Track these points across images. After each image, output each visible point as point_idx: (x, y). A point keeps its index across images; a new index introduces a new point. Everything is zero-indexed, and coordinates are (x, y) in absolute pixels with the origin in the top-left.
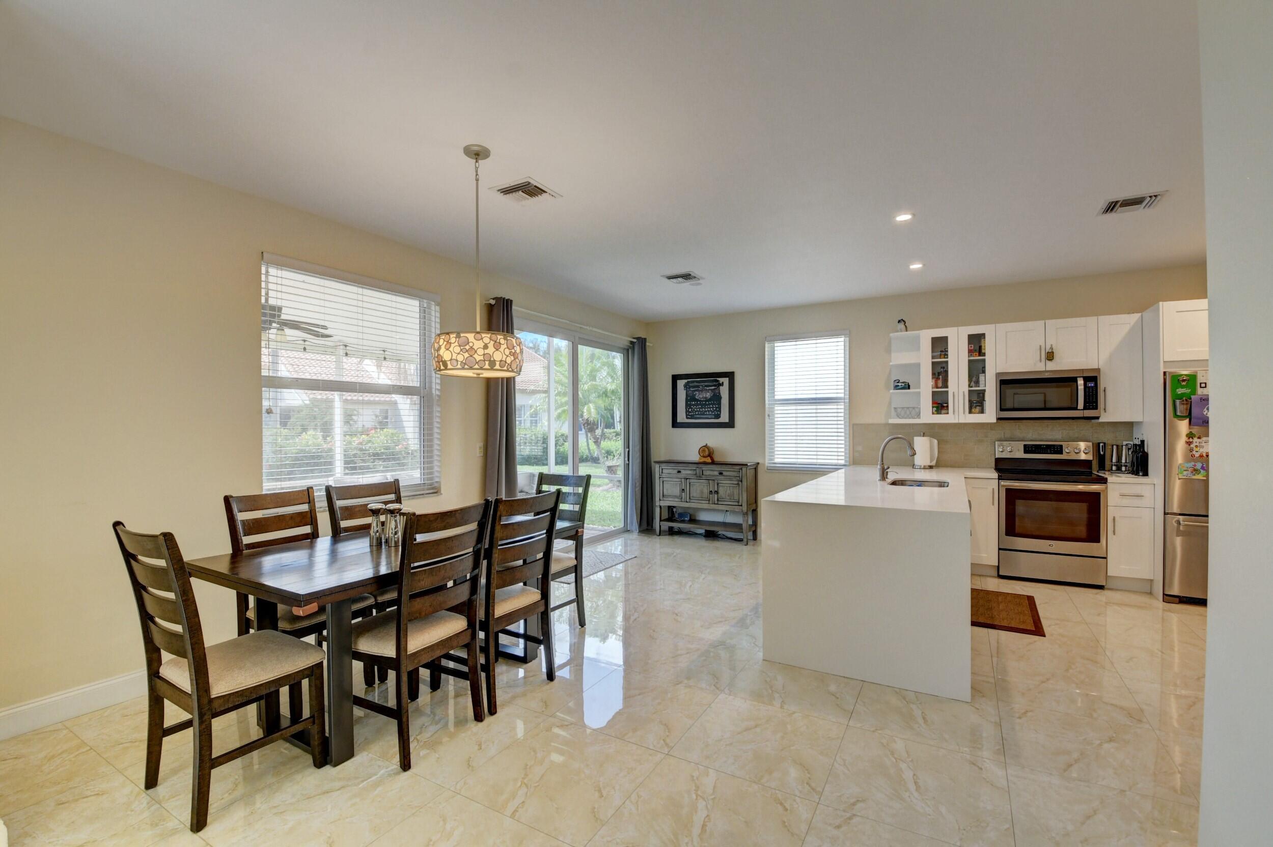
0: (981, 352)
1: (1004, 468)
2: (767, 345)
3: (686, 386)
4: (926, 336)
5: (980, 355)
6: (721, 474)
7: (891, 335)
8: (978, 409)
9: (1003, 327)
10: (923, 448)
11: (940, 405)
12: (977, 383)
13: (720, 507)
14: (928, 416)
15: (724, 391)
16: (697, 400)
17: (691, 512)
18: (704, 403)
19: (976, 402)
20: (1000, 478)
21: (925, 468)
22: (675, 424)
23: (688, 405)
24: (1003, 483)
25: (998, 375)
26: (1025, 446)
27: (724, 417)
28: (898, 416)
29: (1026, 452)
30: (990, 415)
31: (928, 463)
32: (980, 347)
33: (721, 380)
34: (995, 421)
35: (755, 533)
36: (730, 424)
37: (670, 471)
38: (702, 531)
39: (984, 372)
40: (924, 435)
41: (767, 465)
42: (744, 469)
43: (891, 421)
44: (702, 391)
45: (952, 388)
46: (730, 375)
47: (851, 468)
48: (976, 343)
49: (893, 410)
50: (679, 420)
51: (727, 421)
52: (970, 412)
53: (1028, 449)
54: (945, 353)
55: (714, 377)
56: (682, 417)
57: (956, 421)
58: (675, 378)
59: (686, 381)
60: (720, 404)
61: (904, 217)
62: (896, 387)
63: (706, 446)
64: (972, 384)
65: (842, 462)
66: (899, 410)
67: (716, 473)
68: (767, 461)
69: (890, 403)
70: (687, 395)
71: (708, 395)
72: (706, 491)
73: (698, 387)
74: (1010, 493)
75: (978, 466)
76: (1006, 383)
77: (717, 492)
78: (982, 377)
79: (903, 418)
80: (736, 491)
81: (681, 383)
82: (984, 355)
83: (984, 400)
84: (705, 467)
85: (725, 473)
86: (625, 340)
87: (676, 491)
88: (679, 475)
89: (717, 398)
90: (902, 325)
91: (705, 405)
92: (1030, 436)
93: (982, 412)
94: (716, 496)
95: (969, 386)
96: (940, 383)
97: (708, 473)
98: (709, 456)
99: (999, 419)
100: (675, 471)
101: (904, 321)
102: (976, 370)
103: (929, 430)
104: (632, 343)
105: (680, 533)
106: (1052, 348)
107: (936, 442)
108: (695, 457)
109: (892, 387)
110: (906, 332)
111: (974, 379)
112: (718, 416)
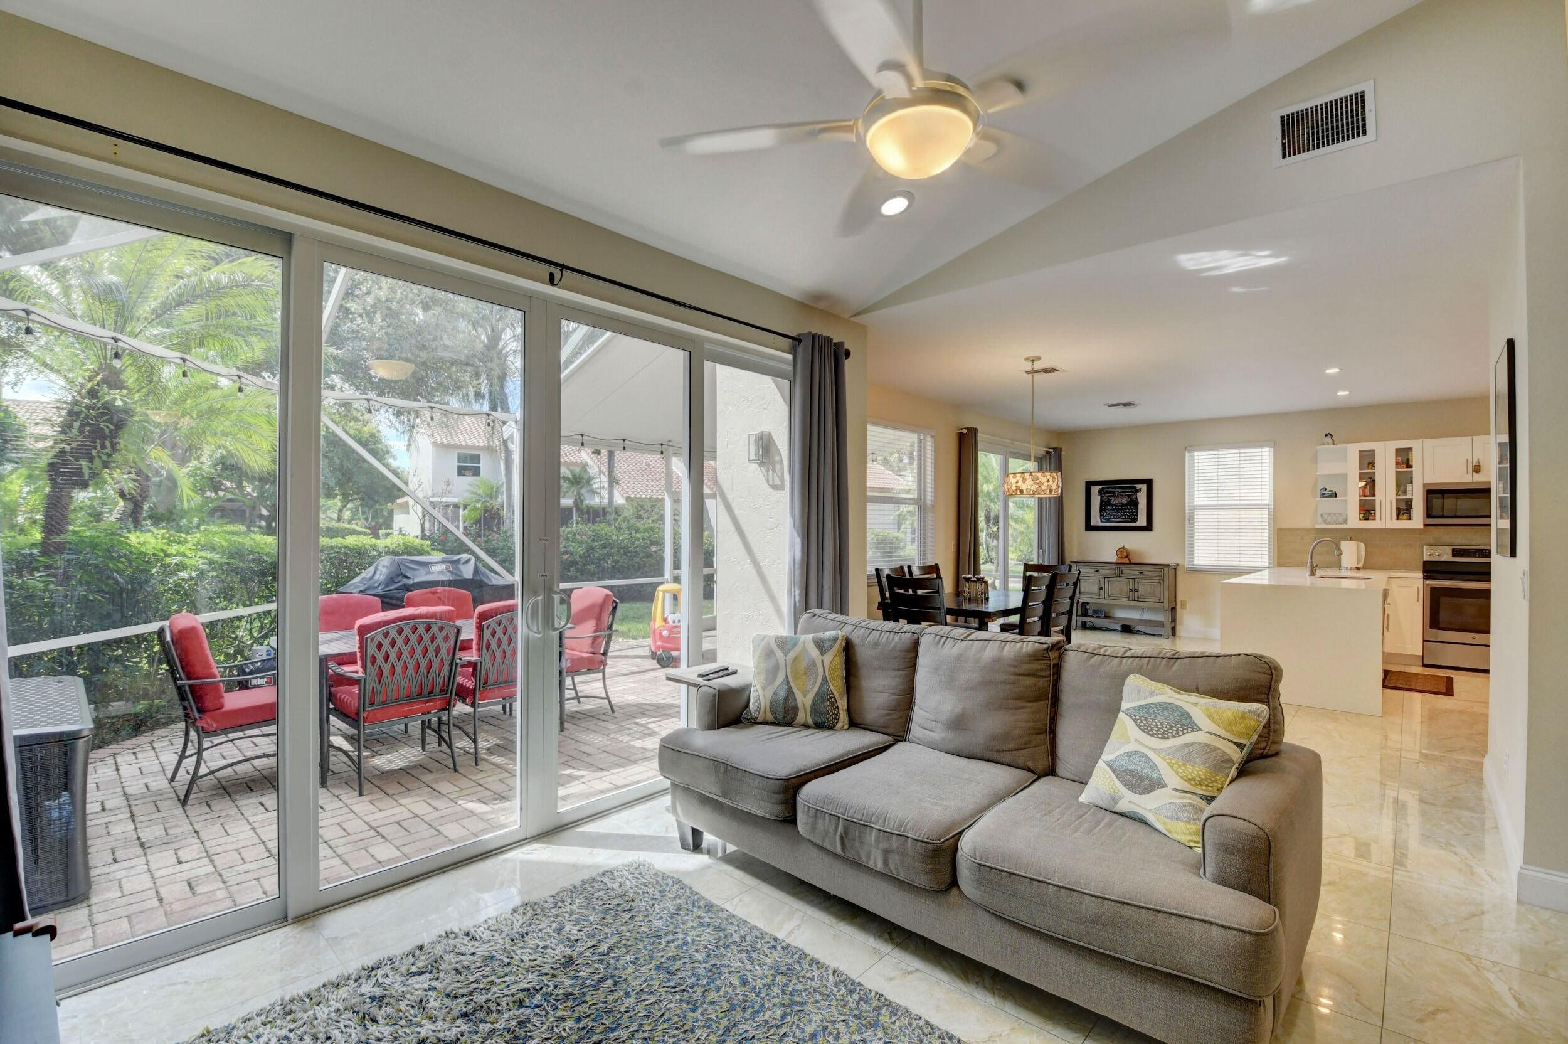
0: (1409, 465)
1: (1431, 570)
2: (1187, 454)
3: (1101, 492)
4: (1353, 451)
5: (1407, 467)
6: (1141, 573)
7: (1318, 447)
8: (1405, 516)
9: (1429, 443)
10: (1351, 552)
11: (1367, 512)
12: (1405, 492)
13: (1141, 604)
14: (1355, 521)
15: (1142, 498)
16: (1113, 505)
17: (1106, 609)
18: (1119, 508)
19: (1404, 509)
20: (1425, 578)
21: (1351, 569)
22: (1089, 527)
23: (1102, 510)
24: (1428, 582)
25: (1425, 485)
26: (1453, 550)
27: (1142, 521)
28: (1325, 522)
29: (1454, 555)
30: (1418, 519)
31: (1355, 565)
32: (1408, 460)
33: (1139, 486)
34: (1422, 527)
35: (1174, 629)
36: (1149, 527)
37: (1087, 570)
38: (1118, 627)
39: (1411, 482)
40: (1351, 539)
41: (1187, 566)
42: (1166, 569)
43: (1318, 526)
44: (1118, 496)
45: (1379, 497)
46: (1149, 483)
47: (1277, 569)
48: (1404, 458)
49: (1319, 516)
50: (1093, 523)
51: (1144, 524)
52: (1398, 518)
53: (1456, 553)
54: (1372, 464)
55: (1130, 485)
56: (1096, 520)
57: (1383, 527)
58: (1089, 485)
59: (1101, 487)
60: (1137, 509)
61: (1333, 371)
62: (1323, 495)
63: (1123, 548)
64: (1400, 493)
65: (1266, 564)
66: (1325, 516)
67: (1137, 573)
68: (1186, 563)
69: (1316, 510)
70: (1102, 501)
71: (1125, 501)
72: (1126, 589)
73: (1113, 492)
74: (1434, 590)
75: (1407, 568)
76: (1433, 493)
77: (1137, 590)
78: (1409, 487)
79: (1330, 523)
80: (1157, 590)
81: (1095, 490)
82: (1411, 467)
83: (1411, 507)
84: (1124, 567)
85: (1145, 573)
86: (1042, 450)
87: (1095, 589)
88: (1098, 574)
89: (1134, 504)
90: (1328, 439)
91: (1121, 509)
92: (1459, 541)
93: (1410, 519)
94: (1136, 593)
95: (1397, 495)
96: (1367, 492)
97: (1128, 572)
98: (1126, 558)
99: (1426, 525)
100: (1093, 571)
101: (1331, 435)
102: (1403, 481)
103: (1353, 535)
104: (1048, 453)
105: (1093, 628)
106: (1478, 461)
107: (1362, 546)
108: (1113, 558)
109: (1319, 495)
110: (1332, 446)
111: (1402, 488)
112: (1135, 520)
